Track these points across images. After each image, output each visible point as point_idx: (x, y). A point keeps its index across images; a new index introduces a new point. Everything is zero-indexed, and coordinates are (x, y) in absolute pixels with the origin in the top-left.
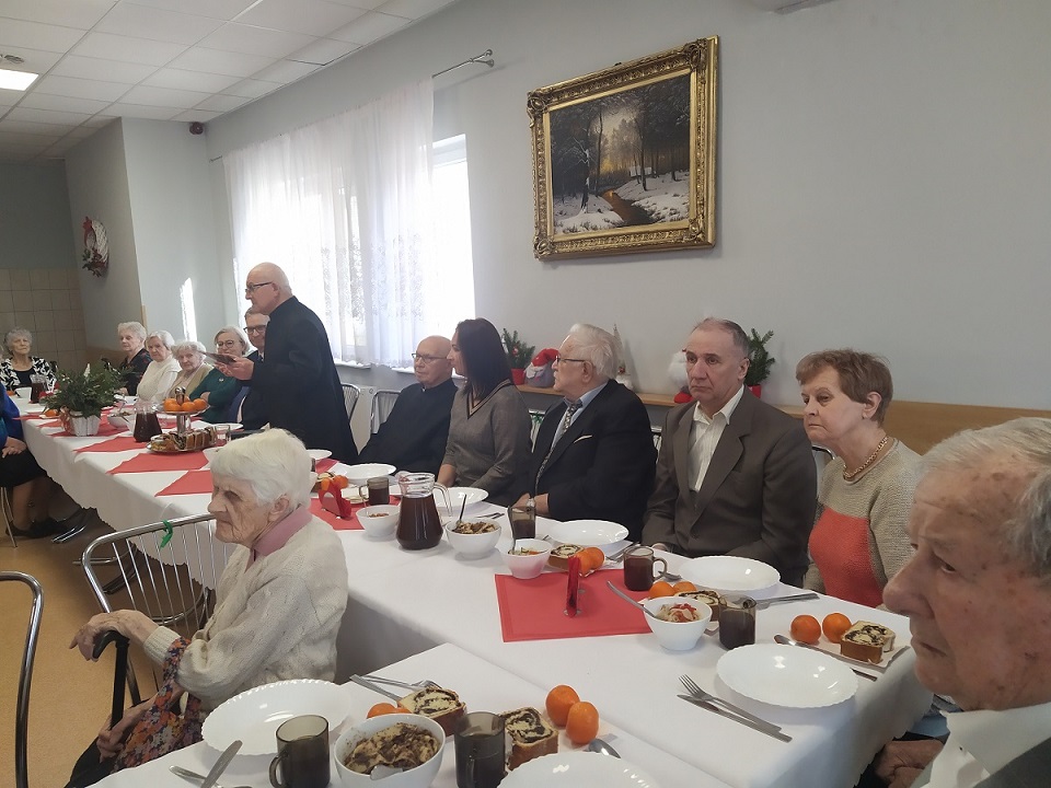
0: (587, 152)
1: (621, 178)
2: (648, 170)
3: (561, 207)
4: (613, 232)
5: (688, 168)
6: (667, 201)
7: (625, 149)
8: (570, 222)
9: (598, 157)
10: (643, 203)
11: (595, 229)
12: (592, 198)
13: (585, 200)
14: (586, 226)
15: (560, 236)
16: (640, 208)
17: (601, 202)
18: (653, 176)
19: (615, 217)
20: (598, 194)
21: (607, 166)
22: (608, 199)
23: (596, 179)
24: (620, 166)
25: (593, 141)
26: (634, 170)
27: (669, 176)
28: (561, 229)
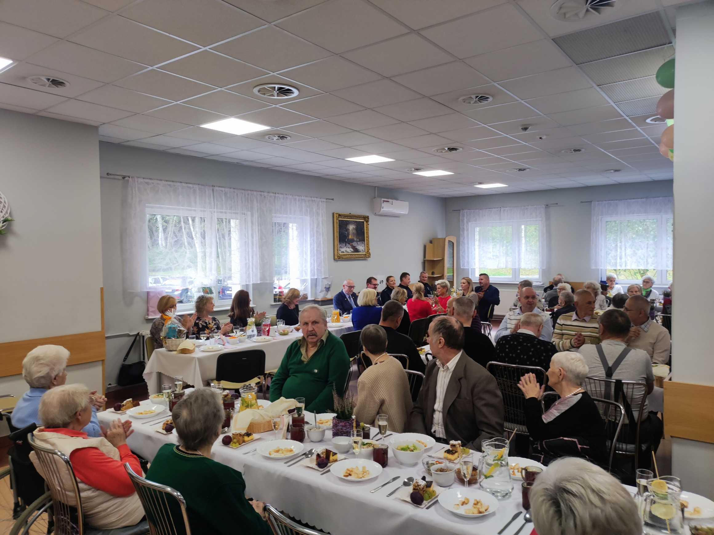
0: (346, 232)
1: (353, 241)
2: (358, 240)
3: (340, 245)
4: (351, 254)
5: (364, 241)
6: (361, 247)
7: (353, 233)
8: (343, 250)
9: (348, 234)
10: (357, 247)
11: (348, 252)
12: (347, 244)
13: (346, 245)
14: (346, 251)
15: (341, 254)
16: (356, 248)
17: (350, 246)
18: (359, 241)
19: (352, 250)
20: (349, 244)
21: (350, 237)
22: (350, 245)
23: (348, 239)
24: (353, 238)
25: (347, 230)
26: (355, 239)
27: (361, 242)
28: (340, 251)
